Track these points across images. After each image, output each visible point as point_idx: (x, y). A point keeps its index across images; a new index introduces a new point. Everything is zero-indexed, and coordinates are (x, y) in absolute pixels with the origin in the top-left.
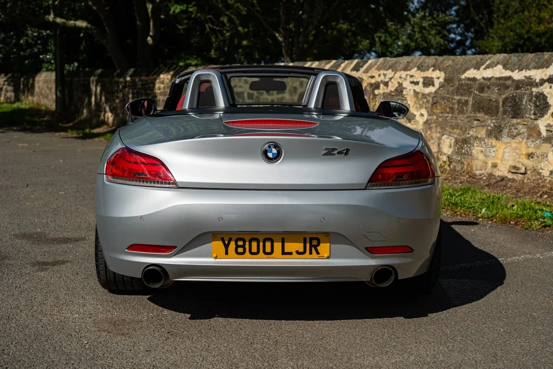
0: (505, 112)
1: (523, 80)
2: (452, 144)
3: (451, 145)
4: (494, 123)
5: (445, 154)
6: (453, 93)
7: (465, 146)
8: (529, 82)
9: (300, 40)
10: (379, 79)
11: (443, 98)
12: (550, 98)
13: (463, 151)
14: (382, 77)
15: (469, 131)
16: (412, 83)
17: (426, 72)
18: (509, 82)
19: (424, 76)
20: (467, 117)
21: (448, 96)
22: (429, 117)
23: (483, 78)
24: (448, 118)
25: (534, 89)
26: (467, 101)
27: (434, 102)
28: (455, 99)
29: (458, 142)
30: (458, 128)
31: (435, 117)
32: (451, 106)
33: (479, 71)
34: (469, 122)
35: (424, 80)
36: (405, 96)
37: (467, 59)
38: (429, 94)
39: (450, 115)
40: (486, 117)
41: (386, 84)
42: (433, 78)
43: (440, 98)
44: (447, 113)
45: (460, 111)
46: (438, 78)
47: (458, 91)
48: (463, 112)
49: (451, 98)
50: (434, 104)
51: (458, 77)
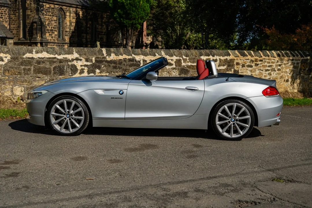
0: (55, 73)
1: (63, 59)
2: (23, 90)
3: (21, 91)
4: (49, 78)
5: (18, 96)
6: (19, 65)
8: (66, 60)
11: (12, 68)
12: (78, 66)
15: (34, 82)
18: (55, 60)
20: (31, 76)
21: (15, 66)
22: (3, 78)
23: (39, 58)
24: (17, 78)
25: (69, 63)
26: (30, 69)
28: (21, 68)
30: (26, 82)
31: (7, 77)
32: (19, 71)
33: (33, 54)
34: (33, 78)
39: (19, 76)
40: (44, 76)
42: (2, 57)
43: (10, 68)
44: (15, 75)
45: (26, 73)
46: (6, 57)
47: (22, 64)
48: (28, 74)
49: (18, 68)
50: (5, 70)
51: (21, 57)
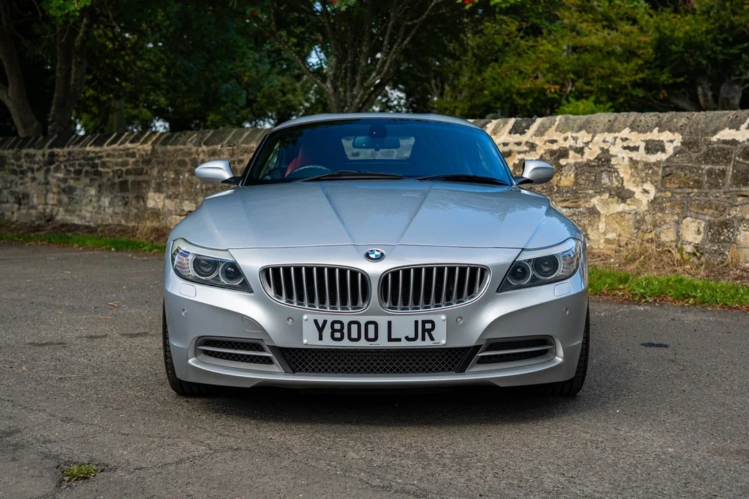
2: (702, 230)
3: (698, 230)
5: (690, 243)
6: (699, 161)
7: (726, 231)
9: (355, 92)
10: (567, 145)
11: (682, 168)
13: (722, 238)
14: (571, 142)
15: (730, 210)
16: (625, 148)
17: (648, 133)
19: (648, 139)
20: (725, 193)
21: (690, 165)
22: (659, 194)
24: (691, 195)
26: (723, 172)
27: (666, 175)
28: (702, 169)
29: (712, 226)
30: (711, 208)
31: (669, 194)
32: (696, 178)
33: (739, 132)
34: (728, 198)
35: (647, 145)
36: (615, 167)
37: (712, 117)
38: (657, 164)
39: (696, 190)
41: (580, 151)
42: (662, 141)
43: (677, 169)
44: (689, 188)
45: (712, 184)
46: (671, 141)
47: (707, 158)
48: (717, 186)
49: (696, 168)
50: (666, 176)
51: (705, 140)
